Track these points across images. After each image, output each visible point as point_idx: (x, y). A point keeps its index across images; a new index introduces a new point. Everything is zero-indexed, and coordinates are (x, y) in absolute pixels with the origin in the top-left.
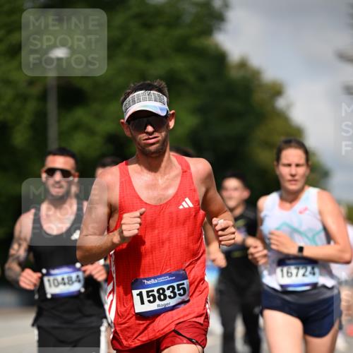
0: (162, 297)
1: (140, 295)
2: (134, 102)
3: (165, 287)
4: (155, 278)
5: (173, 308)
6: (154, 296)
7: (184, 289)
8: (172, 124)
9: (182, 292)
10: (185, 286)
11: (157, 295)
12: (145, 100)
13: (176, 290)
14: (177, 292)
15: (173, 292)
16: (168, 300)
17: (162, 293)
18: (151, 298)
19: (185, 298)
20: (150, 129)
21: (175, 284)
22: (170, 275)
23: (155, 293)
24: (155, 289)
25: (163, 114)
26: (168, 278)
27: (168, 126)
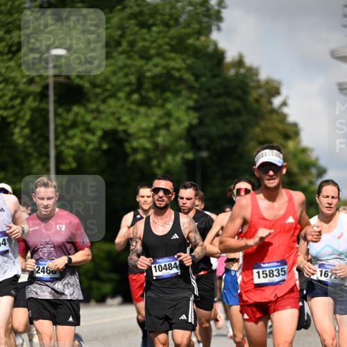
0: (271, 275)
1: (258, 272)
2: (263, 156)
3: (274, 269)
4: (268, 263)
5: (277, 283)
6: (266, 274)
7: (285, 271)
8: (284, 171)
9: (283, 273)
10: (285, 269)
11: (268, 274)
12: (269, 155)
13: (280, 272)
14: (281, 273)
15: (278, 273)
16: (275, 277)
17: (271, 273)
18: (265, 275)
19: (285, 277)
20: (271, 173)
21: (280, 268)
22: (278, 262)
23: (268, 273)
24: (268, 270)
25: (280, 164)
26: (276, 264)
27: (282, 172)
